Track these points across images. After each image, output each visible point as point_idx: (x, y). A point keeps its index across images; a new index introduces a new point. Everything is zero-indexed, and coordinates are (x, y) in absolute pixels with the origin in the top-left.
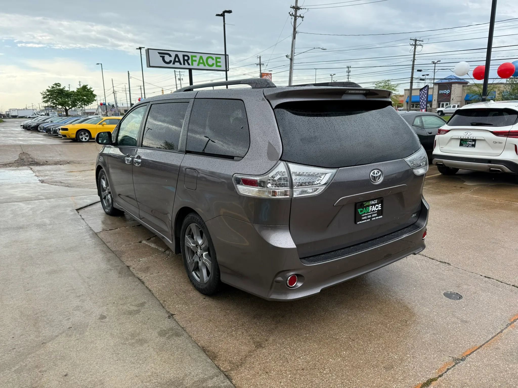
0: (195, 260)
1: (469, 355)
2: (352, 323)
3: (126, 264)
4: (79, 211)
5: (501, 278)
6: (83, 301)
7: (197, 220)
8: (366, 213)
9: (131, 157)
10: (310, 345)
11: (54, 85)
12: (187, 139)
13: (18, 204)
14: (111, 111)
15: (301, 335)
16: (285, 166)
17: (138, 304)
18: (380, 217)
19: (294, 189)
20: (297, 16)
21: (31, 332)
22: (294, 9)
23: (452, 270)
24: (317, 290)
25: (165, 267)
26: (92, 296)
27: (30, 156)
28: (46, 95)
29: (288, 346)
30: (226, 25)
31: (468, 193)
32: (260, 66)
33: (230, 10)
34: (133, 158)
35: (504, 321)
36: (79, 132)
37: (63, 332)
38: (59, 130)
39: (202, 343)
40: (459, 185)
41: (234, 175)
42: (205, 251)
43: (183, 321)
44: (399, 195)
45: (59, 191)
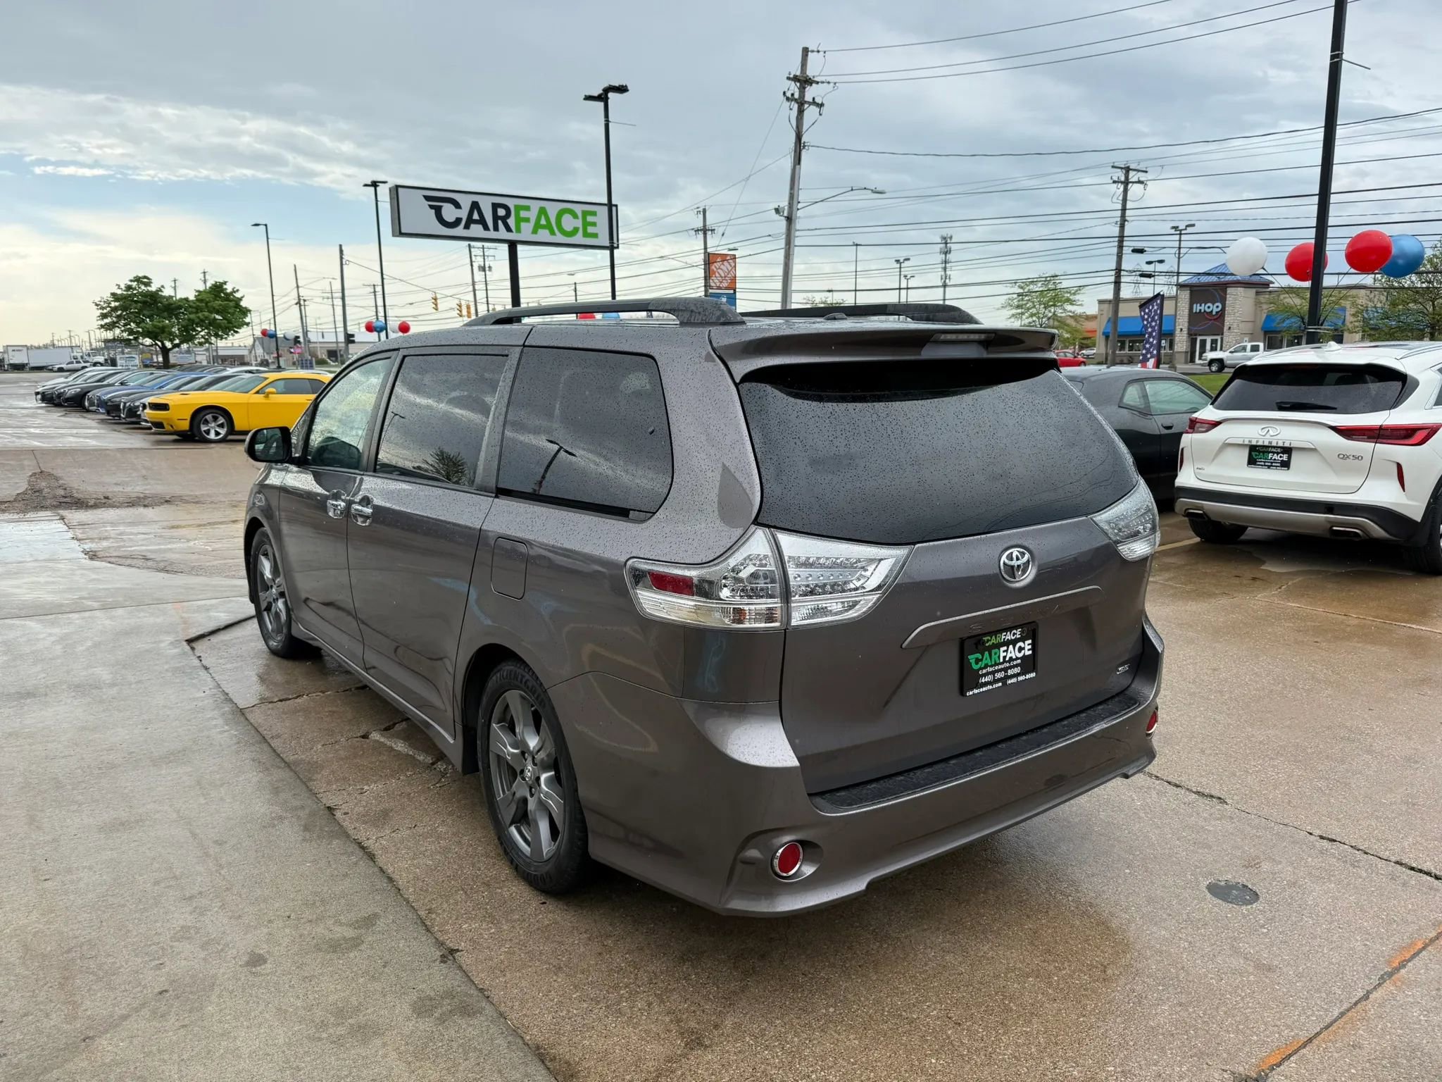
0: (518, 795)
1: (1279, 1065)
2: (954, 974)
3: (324, 802)
4: (194, 645)
5: (1365, 840)
6: (202, 912)
7: (526, 682)
8: (992, 666)
9: (343, 500)
10: (837, 1040)
11: (131, 281)
12: (500, 456)
13: (23, 622)
14: (291, 353)
15: (813, 1011)
16: (769, 541)
17: (357, 922)
18: (1028, 676)
19: (793, 605)
20: (806, 102)
21: (53, 1004)
22: (798, 84)
23: (1231, 818)
24: (858, 885)
25: (433, 810)
26: (227, 896)
27: (61, 482)
28: (108, 309)
29: (776, 1044)
30: (610, 124)
31: (1273, 595)
32: (705, 234)
33: (622, 86)
34: (349, 503)
35: (1374, 967)
36: (200, 414)
37: (143, 1005)
38: (144, 407)
39: (535, 1035)
40: (1247, 571)
41: (630, 562)
42: (546, 769)
43: (483, 971)
44: (1081, 617)
45: (138, 585)
